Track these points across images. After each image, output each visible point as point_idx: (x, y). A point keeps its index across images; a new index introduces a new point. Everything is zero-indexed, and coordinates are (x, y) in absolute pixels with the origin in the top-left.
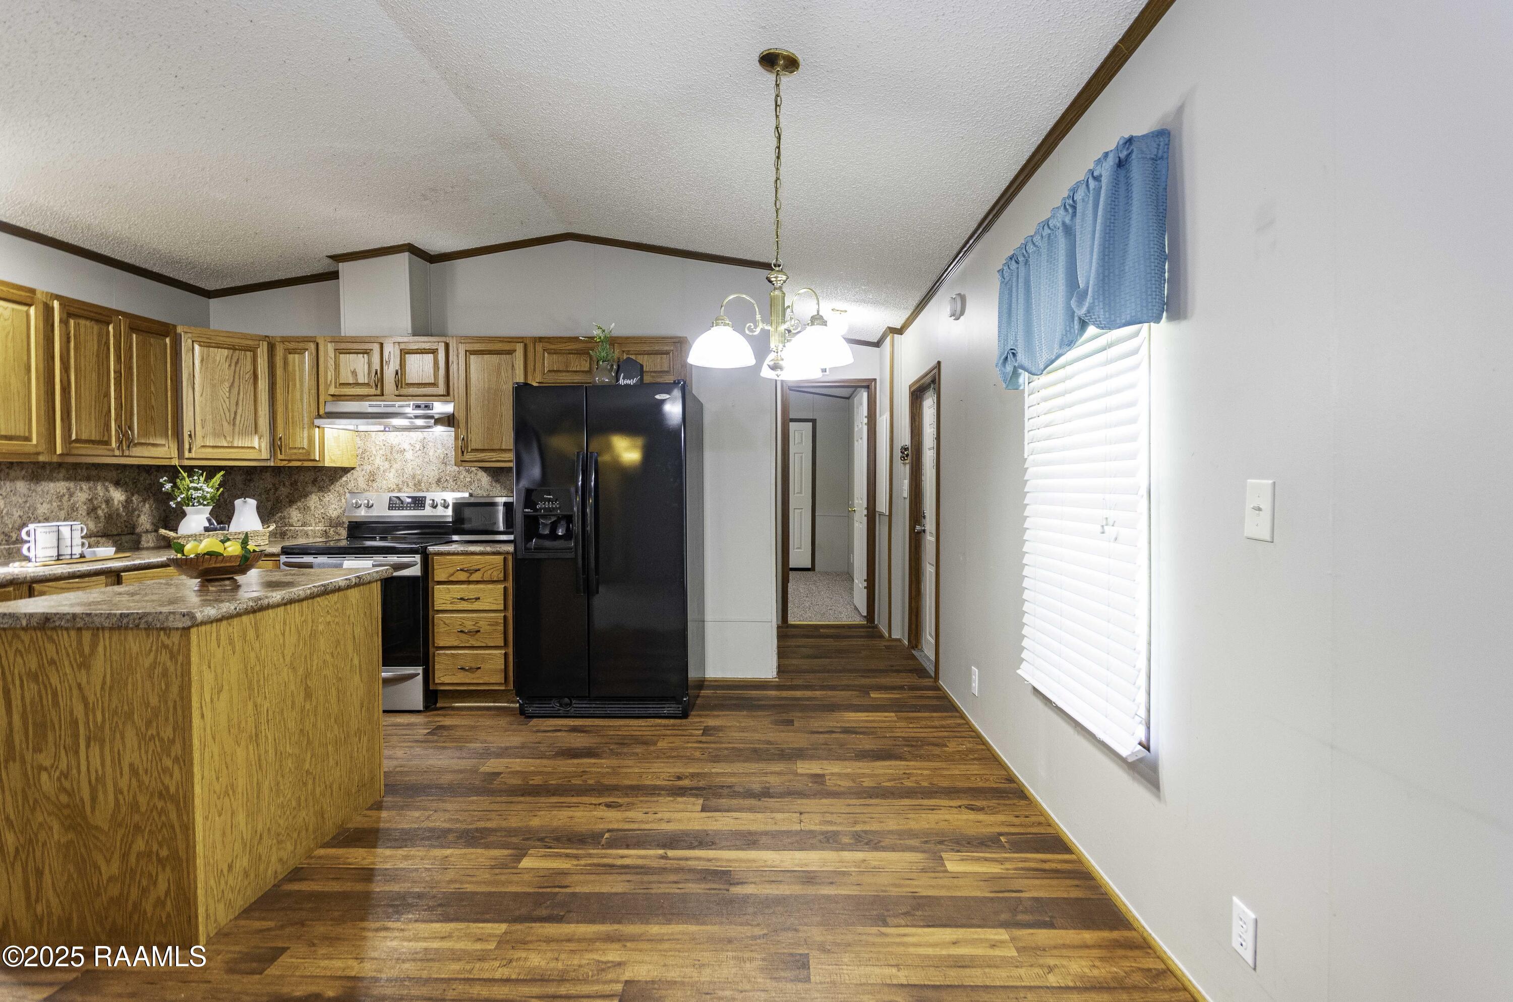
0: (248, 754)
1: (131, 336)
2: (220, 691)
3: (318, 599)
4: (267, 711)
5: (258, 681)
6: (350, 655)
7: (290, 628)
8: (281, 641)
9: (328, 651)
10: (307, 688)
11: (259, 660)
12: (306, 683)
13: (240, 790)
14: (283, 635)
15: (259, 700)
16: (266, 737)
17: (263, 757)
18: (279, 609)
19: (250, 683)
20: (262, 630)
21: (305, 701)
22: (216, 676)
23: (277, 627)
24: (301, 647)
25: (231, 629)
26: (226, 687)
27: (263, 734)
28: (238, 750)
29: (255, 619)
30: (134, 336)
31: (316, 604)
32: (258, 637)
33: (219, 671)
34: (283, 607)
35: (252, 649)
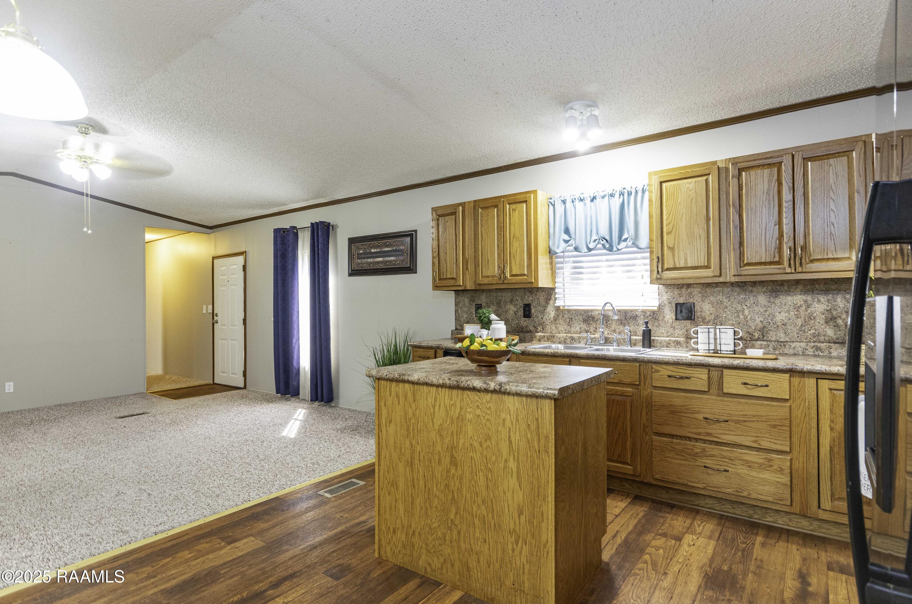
0: (406, 472)
1: (807, 164)
2: (390, 422)
3: (468, 392)
4: (419, 453)
5: (413, 430)
6: (505, 456)
7: (440, 405)
8: (432, 411)
9: (476, 438)
10: (452, 456)
11: (414, 416)
12: (452, 452)
13: (400, 489)
14: (434, 407)
15: (414, 442)
16: (418, 470)
17: (415, 481)
18: (432, 388)
19: (408, 427)
20: (417, 397)
21: (450, 465)
22: (388, 412)
23: (429, 400)
24: (448, 423)
25: (397, 389)
26: (393, 422)
27: (416, 466)
28: (400, 464)
29: (414, 388)
30: (810, 163)
31: (465, 396)
32: (414, 401)
33: (390, 410)
34: (435, 388)
35: (411, 407)
